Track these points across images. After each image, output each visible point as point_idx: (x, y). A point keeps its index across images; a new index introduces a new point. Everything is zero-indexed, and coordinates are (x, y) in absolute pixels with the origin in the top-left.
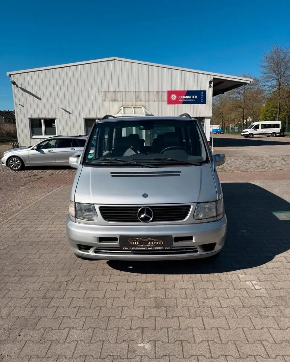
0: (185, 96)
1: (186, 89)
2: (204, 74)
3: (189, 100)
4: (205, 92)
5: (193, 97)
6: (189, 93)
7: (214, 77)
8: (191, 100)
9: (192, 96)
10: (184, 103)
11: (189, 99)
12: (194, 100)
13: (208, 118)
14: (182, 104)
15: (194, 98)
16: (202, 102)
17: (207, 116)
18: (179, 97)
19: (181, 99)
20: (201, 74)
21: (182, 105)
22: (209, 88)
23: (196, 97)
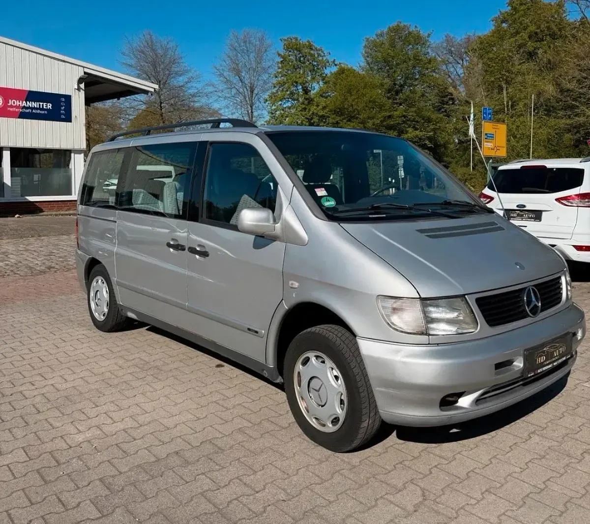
0: (24, 102)
1: (27, 88)
2: (64, 61)
3: (34, 111)
4: (68, 98)
5: (43, 105)
6: (32, 96)
7: (85, 71)
8: (39, 111)
9: (41, 104)
10: (23, 116)
11: (34, 108)
12: (46, 112)
13: (79, 152)
14: (19, 118)
15: (44, 108)
16: (64, 117)
17: (77, 147)
18: (11, 102)
19: (16, 107)
20: (58, 60)
21: (17, 119)
22: (76, 90)
23: (50, 106)
